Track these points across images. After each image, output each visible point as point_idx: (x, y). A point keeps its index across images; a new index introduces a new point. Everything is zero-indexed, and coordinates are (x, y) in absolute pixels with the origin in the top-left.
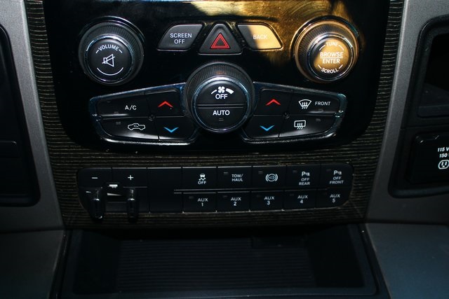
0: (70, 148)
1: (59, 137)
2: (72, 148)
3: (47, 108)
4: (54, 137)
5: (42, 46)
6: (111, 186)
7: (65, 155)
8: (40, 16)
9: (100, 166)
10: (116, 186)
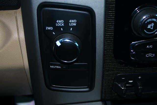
0: (115, 65)
1: (111, 61)
2: (116, 65)
3: (108, 48)
4: (108, 61)
5: (111, 19)
6: (129, 81)
7: (112, 69)
8: (113, 4)
9: (126, 73)
10: (132, 81)
